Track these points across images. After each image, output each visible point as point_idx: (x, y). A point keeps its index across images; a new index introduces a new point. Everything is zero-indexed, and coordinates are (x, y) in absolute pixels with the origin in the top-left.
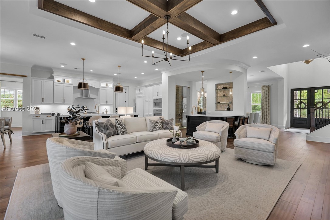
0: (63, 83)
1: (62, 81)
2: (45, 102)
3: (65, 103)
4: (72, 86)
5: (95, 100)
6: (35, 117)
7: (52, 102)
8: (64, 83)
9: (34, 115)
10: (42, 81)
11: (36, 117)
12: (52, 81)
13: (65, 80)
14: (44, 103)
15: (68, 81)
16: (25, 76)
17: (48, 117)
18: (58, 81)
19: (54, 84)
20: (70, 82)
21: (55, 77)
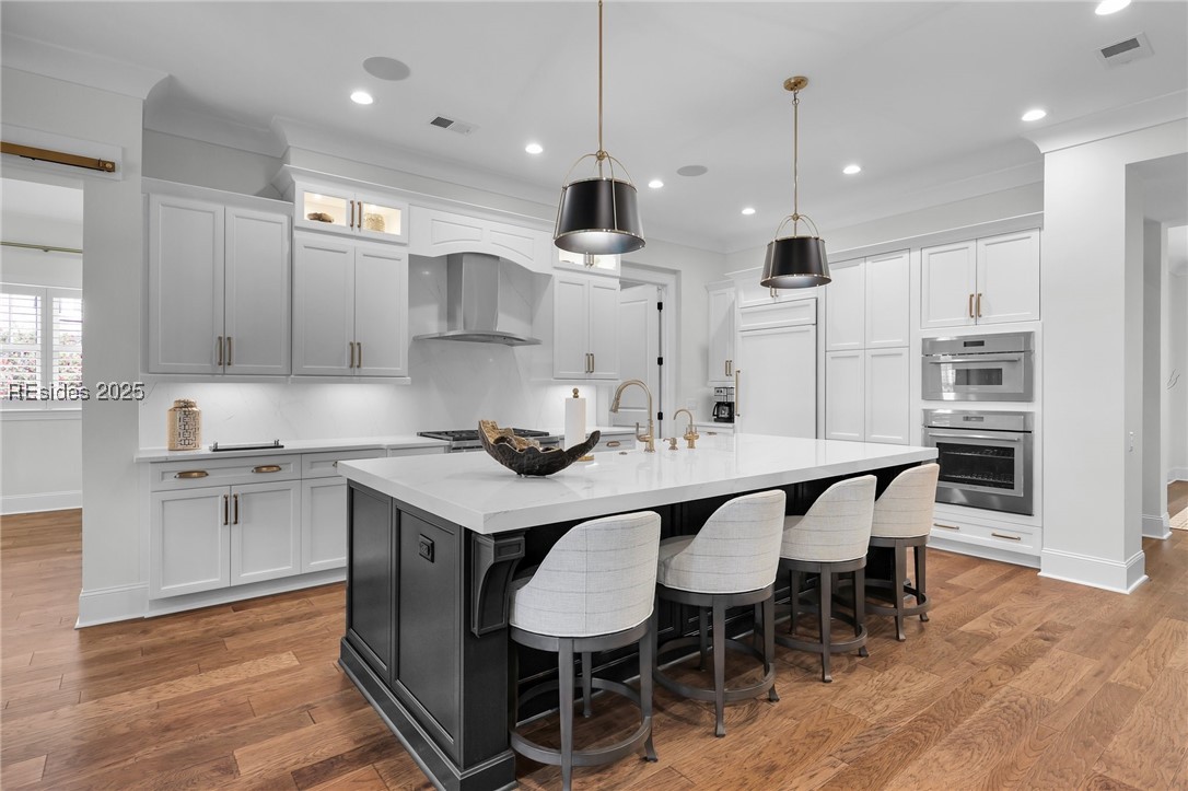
0: (349, 231)
1: (340, 220)
2: (236, 367)
3: (365, 369)
4: (404, 253)
5: (519, 350)
6: (172, 481)
7: (282, 367)
8: (356, 231)
9: (167, 461)
10: (219, 208)
11: (184, 475)
12: (284, 218)
13: (364, 218)
14: (229, 369)
15: (377, 222)
16: (102, 166)
17: (260, 477)
18: (319, 217)
19: (296, 233)
20: (394, 227)
21: (300, 184)
